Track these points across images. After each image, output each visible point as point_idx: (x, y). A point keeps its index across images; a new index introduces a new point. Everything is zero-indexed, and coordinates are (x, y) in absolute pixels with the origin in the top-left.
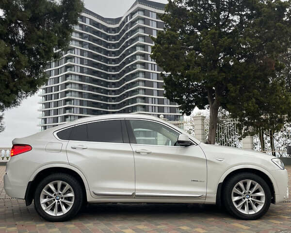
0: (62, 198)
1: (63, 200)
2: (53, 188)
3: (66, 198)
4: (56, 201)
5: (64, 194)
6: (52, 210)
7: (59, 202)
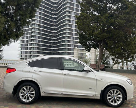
0: (29, 94)
1: (30, 95)
2: (25, 89)
3: (31, 94)
4: (27, 95)
5: (30, 92)
6: (25, 99)
7: (28, 95)
